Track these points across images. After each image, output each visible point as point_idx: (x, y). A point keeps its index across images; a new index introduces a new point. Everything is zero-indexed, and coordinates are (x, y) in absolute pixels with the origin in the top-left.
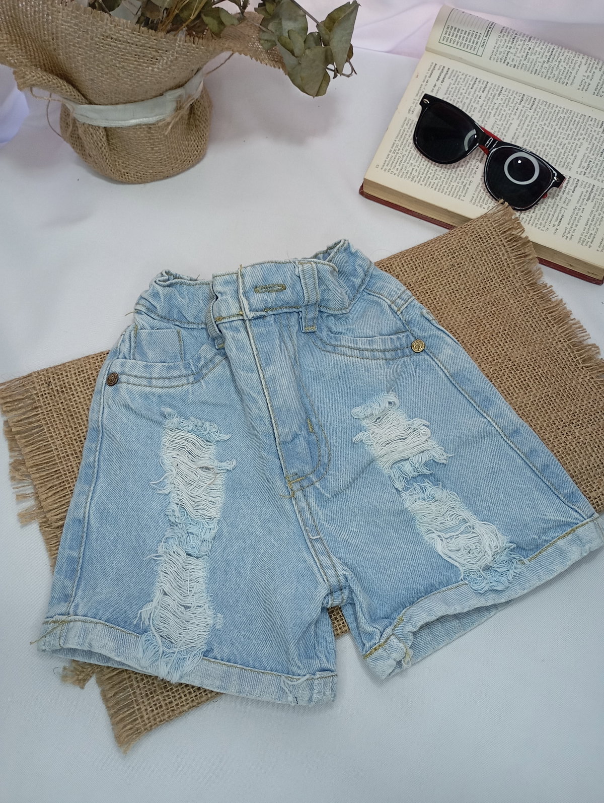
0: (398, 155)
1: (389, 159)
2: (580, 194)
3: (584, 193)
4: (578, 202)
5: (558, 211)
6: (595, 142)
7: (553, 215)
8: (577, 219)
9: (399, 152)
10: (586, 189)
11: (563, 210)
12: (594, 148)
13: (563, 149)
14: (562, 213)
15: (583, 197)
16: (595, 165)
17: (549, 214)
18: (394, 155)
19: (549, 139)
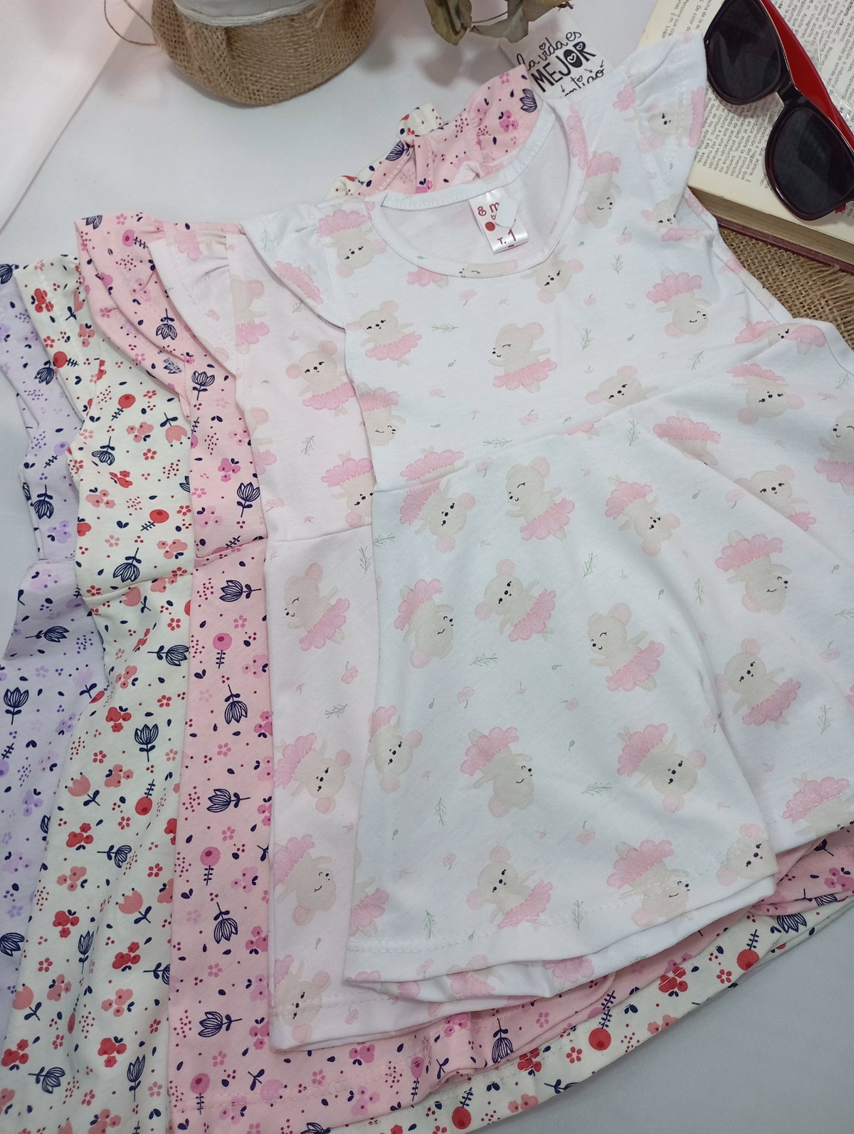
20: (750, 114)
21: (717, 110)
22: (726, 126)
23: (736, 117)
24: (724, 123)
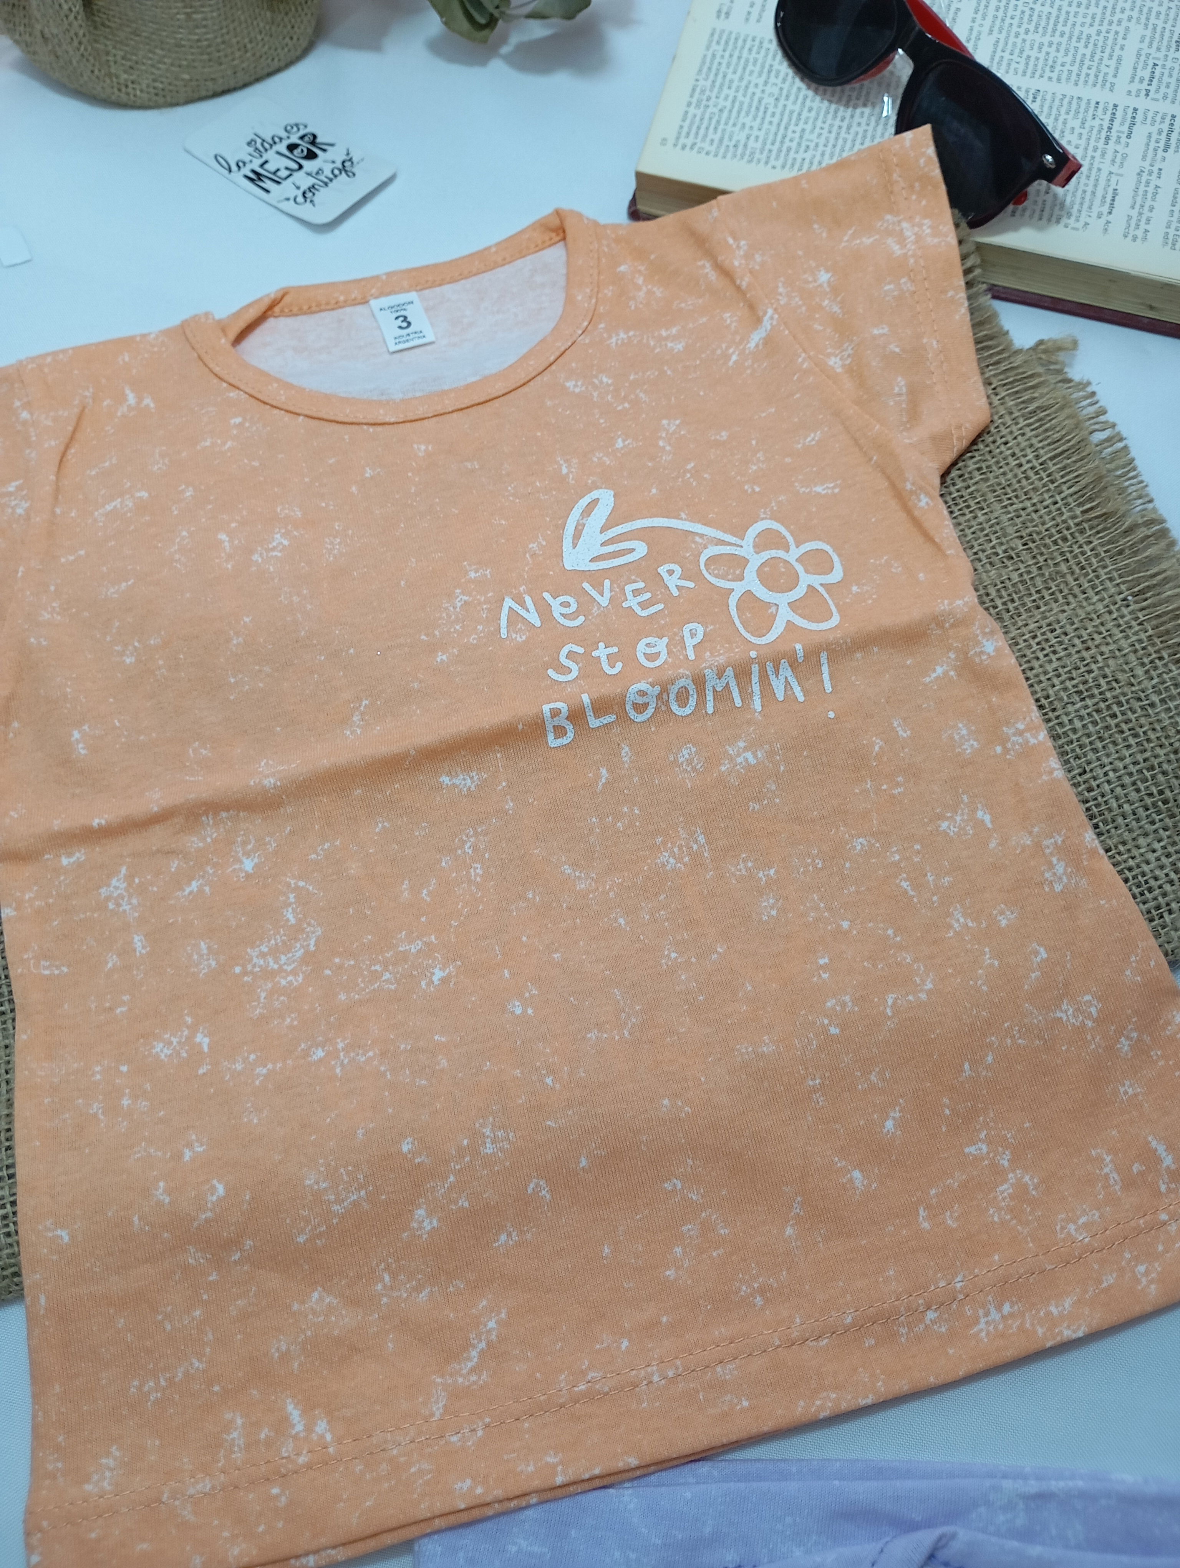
0: (709, 110)
1: (688, 122)
2: (1144, 140)
3: (1154, 137)
4: (1144, 158)
5: (1102, 183)
6: (1156, 22)
7: (1093, 193)
8: (1149, 195)
9: (711, 103)
10: (1157, 126)
11: (1114, 179)
12: (1157, 36)
13: (1086, 47)
14: (1113, 186)
15: (1153, 145)
16: (1166, 72)
17: (1084, 192)
18: (699, 112)
19: (1050, 30)
20: (861, 102)
21: (813, 101)
22: (829, 121)
23: (842, 108)
24: (825, 117)
